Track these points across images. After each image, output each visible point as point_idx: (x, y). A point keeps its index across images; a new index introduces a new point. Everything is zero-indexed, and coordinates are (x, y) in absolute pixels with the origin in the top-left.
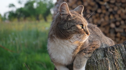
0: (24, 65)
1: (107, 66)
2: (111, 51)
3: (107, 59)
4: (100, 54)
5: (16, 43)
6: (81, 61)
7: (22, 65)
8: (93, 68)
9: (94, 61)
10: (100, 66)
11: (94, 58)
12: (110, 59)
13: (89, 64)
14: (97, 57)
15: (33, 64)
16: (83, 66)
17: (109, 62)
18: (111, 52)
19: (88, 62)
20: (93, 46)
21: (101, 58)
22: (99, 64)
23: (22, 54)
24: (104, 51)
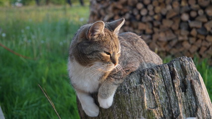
0: (44, 81)
1: (142, 95)
2: (149, 75)
3: (143, 86)
4: (134, 80)
5: (32, 43)
6: (108, 89)
7: (41, 80)
8: (124, 98)
9: (126, 89)
10: (133, 95)
11: (126, 85)
12: (147, 86)
13: (119, 92)
14: (129, 83)
15: (57, 78)
16: (111, 95)
17: (145, 90)
18: (149, 77)
19: (117, 91)
20: (127, 69)
21: (135, 84)
22: (131, 92)
23: (41, 62)
24: (140, 74)
